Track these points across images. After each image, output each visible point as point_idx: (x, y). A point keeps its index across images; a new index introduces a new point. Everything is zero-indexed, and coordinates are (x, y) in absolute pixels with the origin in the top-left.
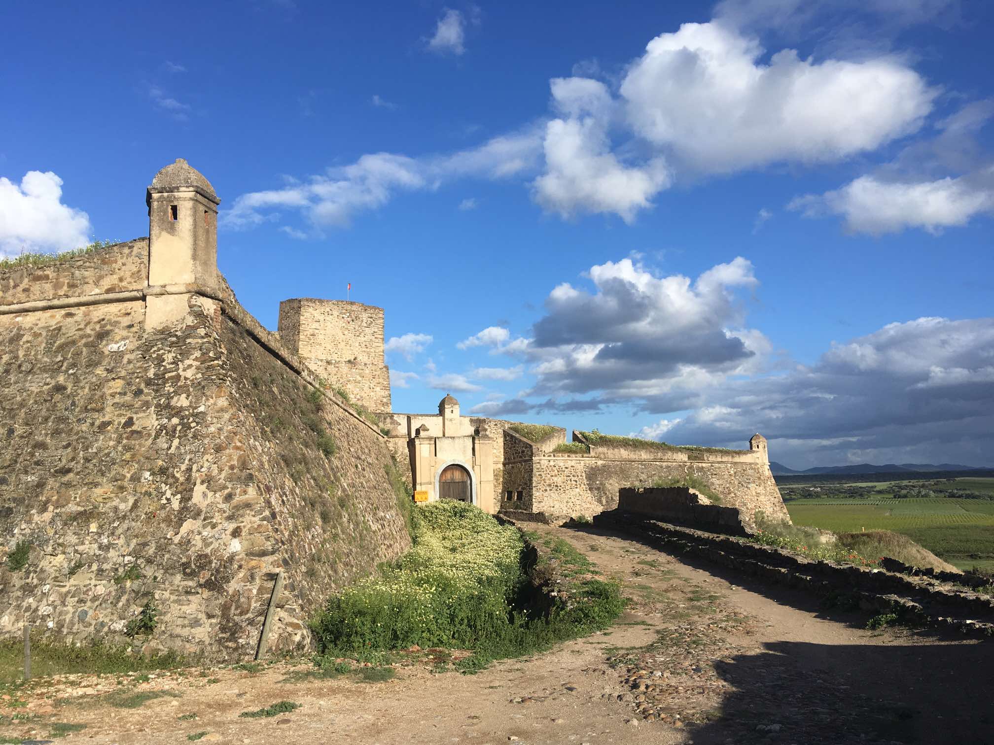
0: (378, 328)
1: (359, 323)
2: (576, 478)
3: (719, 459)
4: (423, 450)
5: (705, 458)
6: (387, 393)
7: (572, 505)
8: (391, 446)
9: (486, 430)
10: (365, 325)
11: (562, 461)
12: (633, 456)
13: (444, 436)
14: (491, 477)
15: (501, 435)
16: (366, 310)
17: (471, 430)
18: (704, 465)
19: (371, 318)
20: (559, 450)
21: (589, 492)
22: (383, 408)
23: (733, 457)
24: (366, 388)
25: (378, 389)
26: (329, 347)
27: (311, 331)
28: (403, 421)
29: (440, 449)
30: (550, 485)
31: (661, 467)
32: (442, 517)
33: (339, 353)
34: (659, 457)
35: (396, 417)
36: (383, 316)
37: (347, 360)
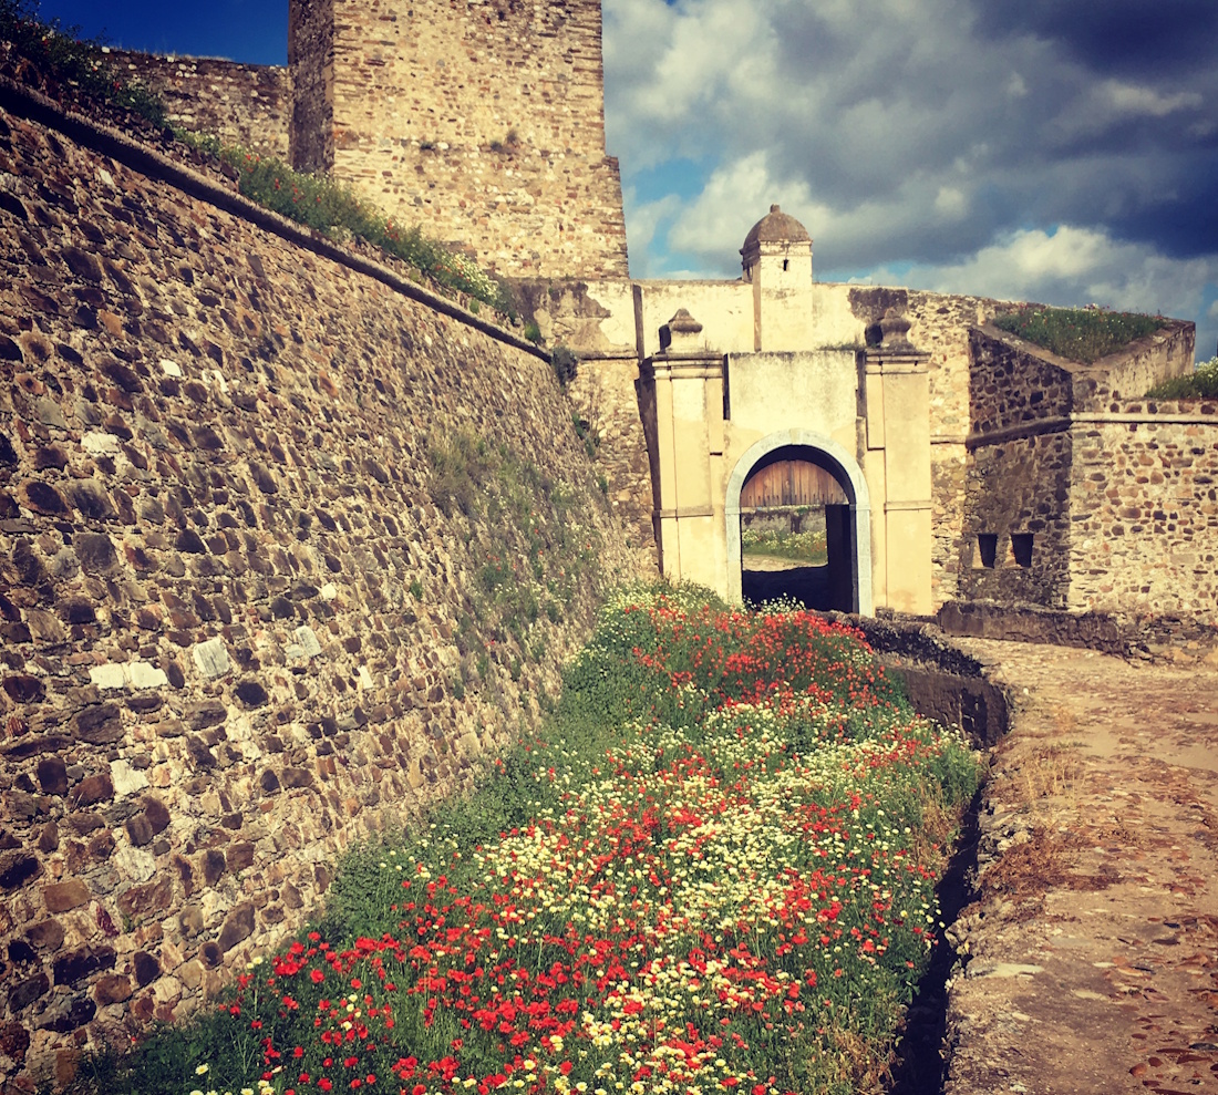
1: (522, 23)
4: (682, 397)
6: (614, 242)
10: (541, 28)
11: (1183, 427)
14: (923, 489)
15: (964, 347)
20: (1170, 391)
24: (548, 229)
25: (587, 230)
26: (428, 101)
27: (368, 48)
28: (619, 304)
29: (743, 394)
30: (1134, 513)
33: (461, 120)
37: (489, 139)
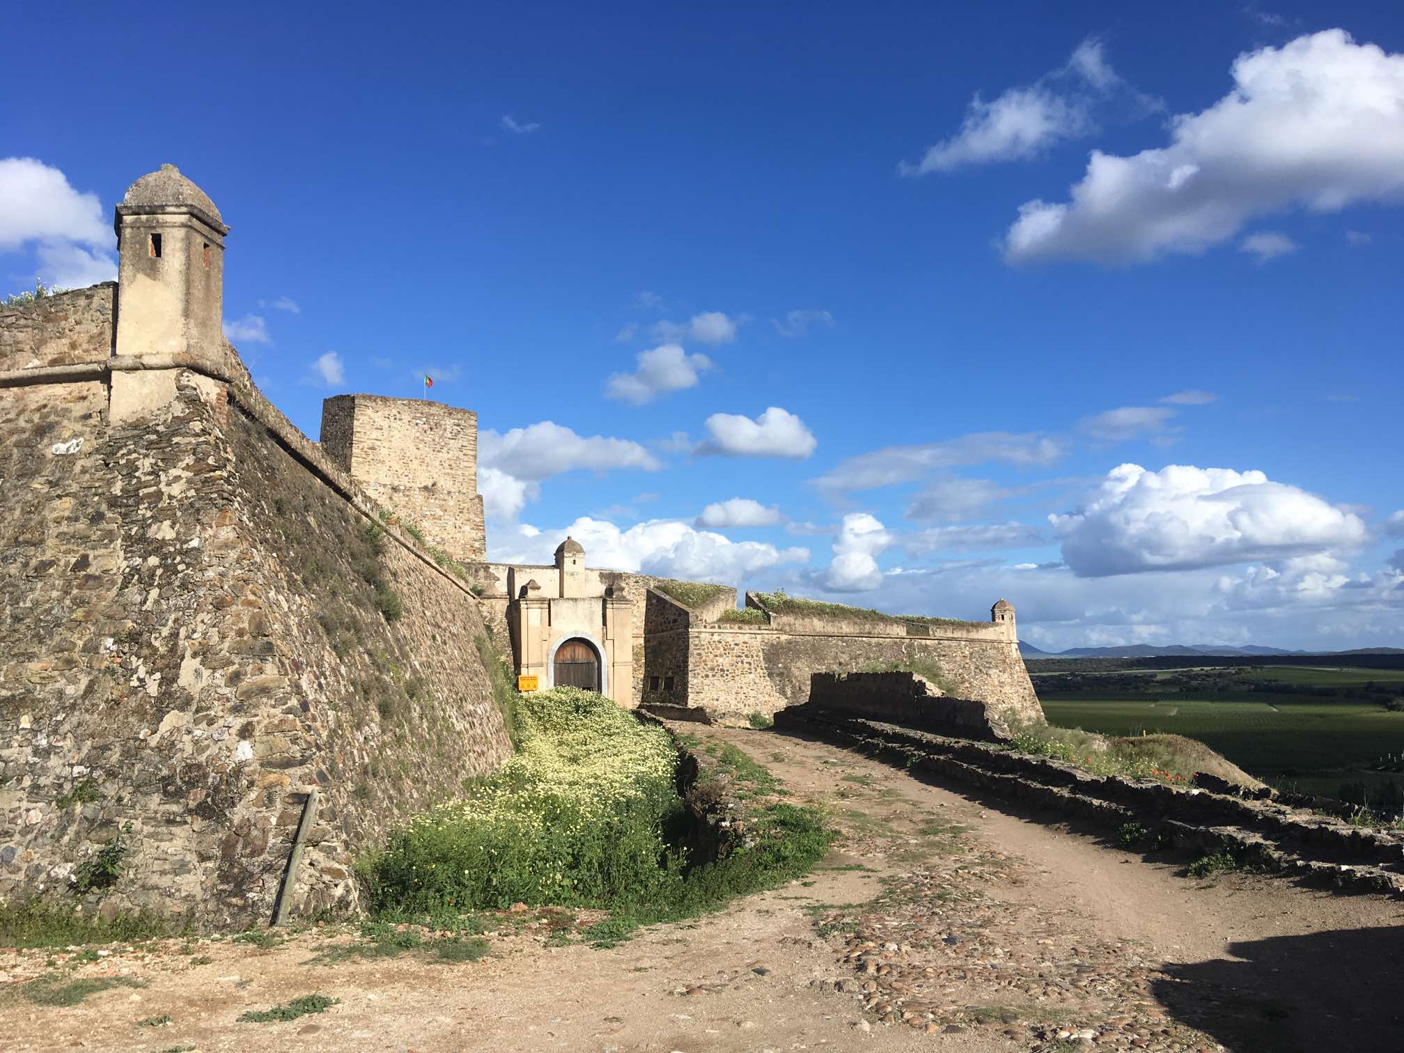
0: (469, 440)
1: (441, 433)
2: (749, 660)
3: (950, 635)
4: (531, 617)
5: (931, 633)
6: (479, 534)
7: (743, 697)
8: (485, 610)
9: (623, 589)
10: (449, 436)
11: (731, 634)
12: (830, 629)
13: (561, 596)
14: (630, 658)
15: (644, 597)
16: (450, 414)
17: (601, 589)
18: (928, 642)
19: (458, 425)
20: (727, 619)
21: (767, 678)
22: (474, 557)
23: (968, 631)
24: (449, 527)
25: (467, 528)
26: (396, 466)
27: (369, 442)
28: (503, 575)
29: (556, 615)
30: (712, 669)
31: (870, 644)
32: (559, 714)
33: (411, 476)
34: (866, 631)
35: (492, 569)
36: (475, 423)
37: (422, 485)
